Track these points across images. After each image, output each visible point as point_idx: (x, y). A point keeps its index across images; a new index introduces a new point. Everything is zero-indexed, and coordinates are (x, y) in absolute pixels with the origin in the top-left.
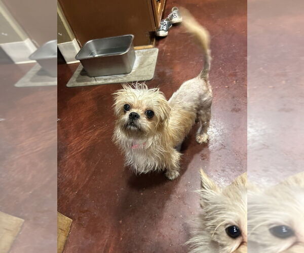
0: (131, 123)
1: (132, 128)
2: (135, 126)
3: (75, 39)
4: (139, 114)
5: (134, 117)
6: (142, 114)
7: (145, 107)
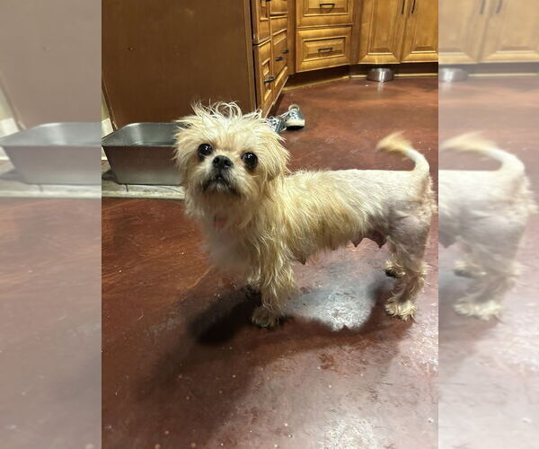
0: (217, 177)
1: (219, 186)
2: (225, 182)
3: (109, 119)
4: (232, 160)
5: (223, 164)
6: (237, 160)
7: (239, 148)
